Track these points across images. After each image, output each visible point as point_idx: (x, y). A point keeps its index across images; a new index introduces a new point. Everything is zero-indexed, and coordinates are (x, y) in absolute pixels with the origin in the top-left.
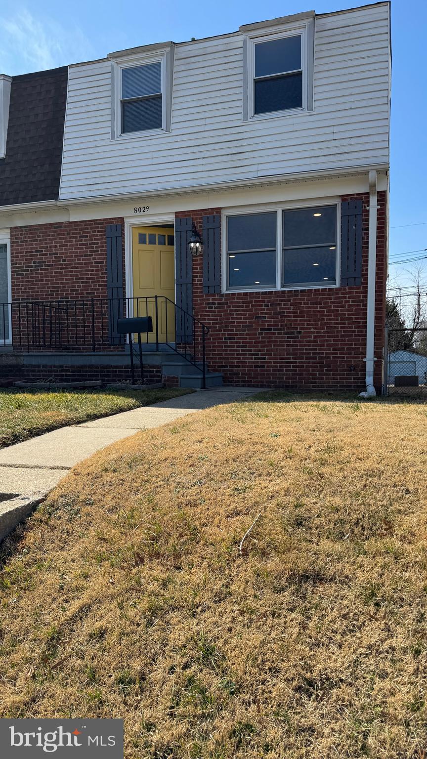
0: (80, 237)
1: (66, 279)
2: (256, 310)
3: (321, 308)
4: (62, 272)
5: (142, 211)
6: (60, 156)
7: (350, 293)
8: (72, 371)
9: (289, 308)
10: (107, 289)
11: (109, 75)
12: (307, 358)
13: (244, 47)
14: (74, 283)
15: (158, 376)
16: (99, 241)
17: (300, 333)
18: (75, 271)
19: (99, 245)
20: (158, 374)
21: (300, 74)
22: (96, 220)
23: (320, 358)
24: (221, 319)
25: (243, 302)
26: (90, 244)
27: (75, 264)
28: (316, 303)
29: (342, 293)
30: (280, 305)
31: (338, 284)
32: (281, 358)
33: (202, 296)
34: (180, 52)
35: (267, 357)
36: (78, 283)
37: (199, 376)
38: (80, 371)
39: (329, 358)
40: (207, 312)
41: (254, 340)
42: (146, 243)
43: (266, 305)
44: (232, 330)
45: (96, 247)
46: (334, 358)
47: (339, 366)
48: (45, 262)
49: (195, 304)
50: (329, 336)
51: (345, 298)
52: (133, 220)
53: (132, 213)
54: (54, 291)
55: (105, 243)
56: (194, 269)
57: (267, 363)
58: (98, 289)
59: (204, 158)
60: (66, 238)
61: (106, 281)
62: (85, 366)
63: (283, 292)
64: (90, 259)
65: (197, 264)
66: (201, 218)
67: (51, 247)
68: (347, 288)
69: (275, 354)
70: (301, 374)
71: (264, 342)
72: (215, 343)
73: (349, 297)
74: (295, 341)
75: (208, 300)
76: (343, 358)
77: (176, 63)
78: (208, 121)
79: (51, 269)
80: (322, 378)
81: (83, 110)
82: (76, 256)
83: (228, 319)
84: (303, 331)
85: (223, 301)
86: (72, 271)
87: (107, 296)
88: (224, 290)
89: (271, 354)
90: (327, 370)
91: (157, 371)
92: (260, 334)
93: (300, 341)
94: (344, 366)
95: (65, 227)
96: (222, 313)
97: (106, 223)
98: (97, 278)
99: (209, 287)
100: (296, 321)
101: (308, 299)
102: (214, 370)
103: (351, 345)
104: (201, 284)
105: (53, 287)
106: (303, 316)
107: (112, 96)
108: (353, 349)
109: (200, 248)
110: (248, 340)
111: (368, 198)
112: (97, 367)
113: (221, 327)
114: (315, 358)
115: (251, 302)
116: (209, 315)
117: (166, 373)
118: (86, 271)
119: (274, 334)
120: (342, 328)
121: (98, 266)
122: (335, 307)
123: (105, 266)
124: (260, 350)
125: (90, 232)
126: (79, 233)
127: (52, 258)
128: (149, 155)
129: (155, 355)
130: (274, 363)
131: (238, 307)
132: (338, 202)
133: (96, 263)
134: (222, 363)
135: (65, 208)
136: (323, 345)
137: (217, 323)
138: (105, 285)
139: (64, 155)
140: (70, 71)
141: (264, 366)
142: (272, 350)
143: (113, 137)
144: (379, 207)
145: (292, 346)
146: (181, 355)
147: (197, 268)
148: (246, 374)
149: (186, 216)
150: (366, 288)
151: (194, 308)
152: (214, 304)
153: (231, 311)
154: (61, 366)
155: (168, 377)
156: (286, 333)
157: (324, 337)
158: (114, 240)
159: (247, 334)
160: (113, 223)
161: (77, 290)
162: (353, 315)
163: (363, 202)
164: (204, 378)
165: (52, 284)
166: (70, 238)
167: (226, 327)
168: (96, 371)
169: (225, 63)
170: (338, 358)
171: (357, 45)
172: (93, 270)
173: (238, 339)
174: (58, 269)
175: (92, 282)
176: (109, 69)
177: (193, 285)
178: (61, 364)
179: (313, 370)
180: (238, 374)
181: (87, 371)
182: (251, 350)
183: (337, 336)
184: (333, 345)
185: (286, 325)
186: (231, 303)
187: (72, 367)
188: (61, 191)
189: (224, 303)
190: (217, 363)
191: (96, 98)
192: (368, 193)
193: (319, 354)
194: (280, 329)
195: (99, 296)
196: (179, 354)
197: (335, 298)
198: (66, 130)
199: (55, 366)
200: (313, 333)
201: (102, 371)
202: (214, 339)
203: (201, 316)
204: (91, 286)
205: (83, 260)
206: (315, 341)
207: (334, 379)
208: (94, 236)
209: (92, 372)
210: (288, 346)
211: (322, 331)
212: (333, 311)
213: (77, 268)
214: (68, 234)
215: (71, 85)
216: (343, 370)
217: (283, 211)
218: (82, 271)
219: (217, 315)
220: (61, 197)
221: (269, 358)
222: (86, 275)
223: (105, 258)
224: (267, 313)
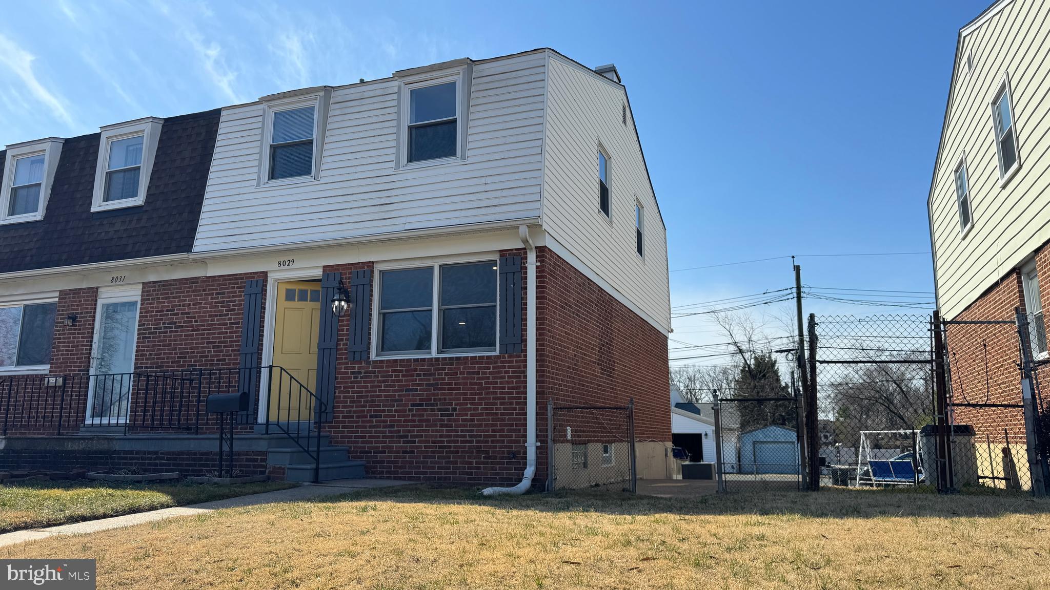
0: (217, 294)
1: (197, 343)
2: (406, 381)
3: (478, 378)
4: (193, 335)
5: (287, 264)
6: (200, 204)
7: (510, 362)
8: (168, 459)
9: (444, 379)
10: (239, 355)
11: (260, 119)
12: (462, 442)
13: (399, 93)
14: (204, 348)
15: (262, 466)
16: (237, 299)
17: (455, 409)
18: (208, 334)
19: (237, 303)
20: (263, 463)
21: (455, 121)
22: (236, 275)
23: (478, 442)
24: (367, 392)
25: (393, 371)
26: (227, 302)
27: (208, 325)
28: (474, 373)
29: (502, 362)
30: (433, 375)
31: (497, 353)
32: (434, 442)
33: (347, 363)
34: (336, 96)
35: (417, 440)
36: (209, 347)
37: (308, 467)
38: (175, 459)
39: (487, 442)
40: (351, 382)
41: (403, 419)
42: (294, 300)
43: (418, 375)
44: (379, 406)
45: (233, 306)
46: (493, 442)
47: (499, 452)
48: (175, 323)
49: (339, 373)
50: (487, 415)
51: (505, 367)
52: (277, 275)
53: (275, 266)
54: (181, 358)
55: (243, 300)
56: (339, 330)
57: (417, 447)
58: (230, 355)
59: (351, 208)
60: (201, 295)
61: (239, 346)
62: (182, 453)
63: (437, 359)
64: (225, 319)
65: (343, 326)
66: (350, 273)
67: (183, 305)
68: (506, 356)
69: (426, 436)
70: (456, 463)
71: (414, 421)
72: (358, 422)
73: (509, 367)
74: (449, 420)
75: (354, 368)
76: (503, 442)
77: (332, 107)
78: (359, 169)
79: (181, 331)
80: (479, 468)
81: (231, 154)
82: (210, 316)
83: (375, 392)
84: (458, 407)
85: (370, 369)
86: (204, 334)
87: (238, 364)
88: (373, 356)
89: (421, 437)
90: (485, 458)
91: (262, 460)
92: (411, 410)
93: (455, 420)
94: (503, 452)
95: (202, 282)
96: (369, 385)
97: (247, 278)
98: (231, 342)
99: (354, 352)
100: (451, 394)
101: (464, 368)
102: (354, 457)
103: (512, 425)
104: (346, 349)
105: (181, 353)
106: (459, 389)
107: (261, 140)
108: (514, 431)
109: (345, 307)
110: (396, 418)
111: (526, 253)
112: (195, 454)
113: (366, 402)
114: (471, 442)
115: (401, 371)
116: (353, 387)
117: (273, 461)
118: (219, 333)
119: (426, 410)
120: (502, 404)
121: (233, 328)
122: (494, 378)
123: (241, 327)
124: (409, 431)
125: (228, 288)
126: (216, 289)
127: (183, 318)
128: (295, 204)
129: (262, 439)
130: (425, 447)
131: (386, 376)
132: (496, 257)
133: (231, 324)
134: (364, 447)
135: (203, 262)
136: (480, 425)
137: (361, 397)
138: (238, 350)
139: (205, 202)
140: (223, 113)
141: (413, 452)
142: (423, 431)
143: (258, 185)
144: (538, 264)
145: (446, 426)
146: (293, 438)
147: (343, 330)
148: (392, 462)
149: (334, 270)
150: (526, 356)
151: (336, 378)
152: (360, 373)
153: (379, 381)
154: (156, 453)
155: (274, 468)
156: (439, 410)
157: (481, 415)
158: (253, 297)
159: (396, 411)
160: (254, 277)
161: (207, 356)
162: (513, 388)
163: (522, 259)
164: (317, 470)
165: (180, 349)
166: (206, 295)
167: (373, 401)
168: (194, 460)
169: (381, 108)
170: (498, 442)
171: (514, 92)
172: (226, 333)
173: (386, 416)
174: (188, 330)
175: (225, 347)
176: (261, 113)
177: (338, 350)
178: (156, 449)
179: (469, 457)
180: (383, 462)
181: (183, 459)
182: (399, 431)
183: (496, 414)
184: (492, 425)
185: (440, 400)
186: (379, 372)
187: (168, 453)
188: (196, 243)
189: (370, 372)
190: (360, 448)
191: (247, 142)
192: (525, 249)
193: (476, 436)
194: (432, 405)
195: (230, 364)
196: (291, 437)
197: (494, 367)
198: (210, 176)
199: (149, 453)
200: (470, 409)
201: (200, 459)
202: (358, 417)
203: (345, 387)
204: (222, 351)
205: (218, 320)
206: (472, 420)
207: (492, 469)
208: (232, 292)
209: (189, 461)
210: (442, 426)
211: (480, 407)
212: (491, 383)
213: (210, 330)
214: (204, 290)
215: (223, 128)
216: (502, 458)
217: (441, 266)
218: (215, 333)
219: (363, 387)
220: (195, 249)
221: (420, 442)
222: (220, 338)
223: (241, 318)
224: (419, 385)
